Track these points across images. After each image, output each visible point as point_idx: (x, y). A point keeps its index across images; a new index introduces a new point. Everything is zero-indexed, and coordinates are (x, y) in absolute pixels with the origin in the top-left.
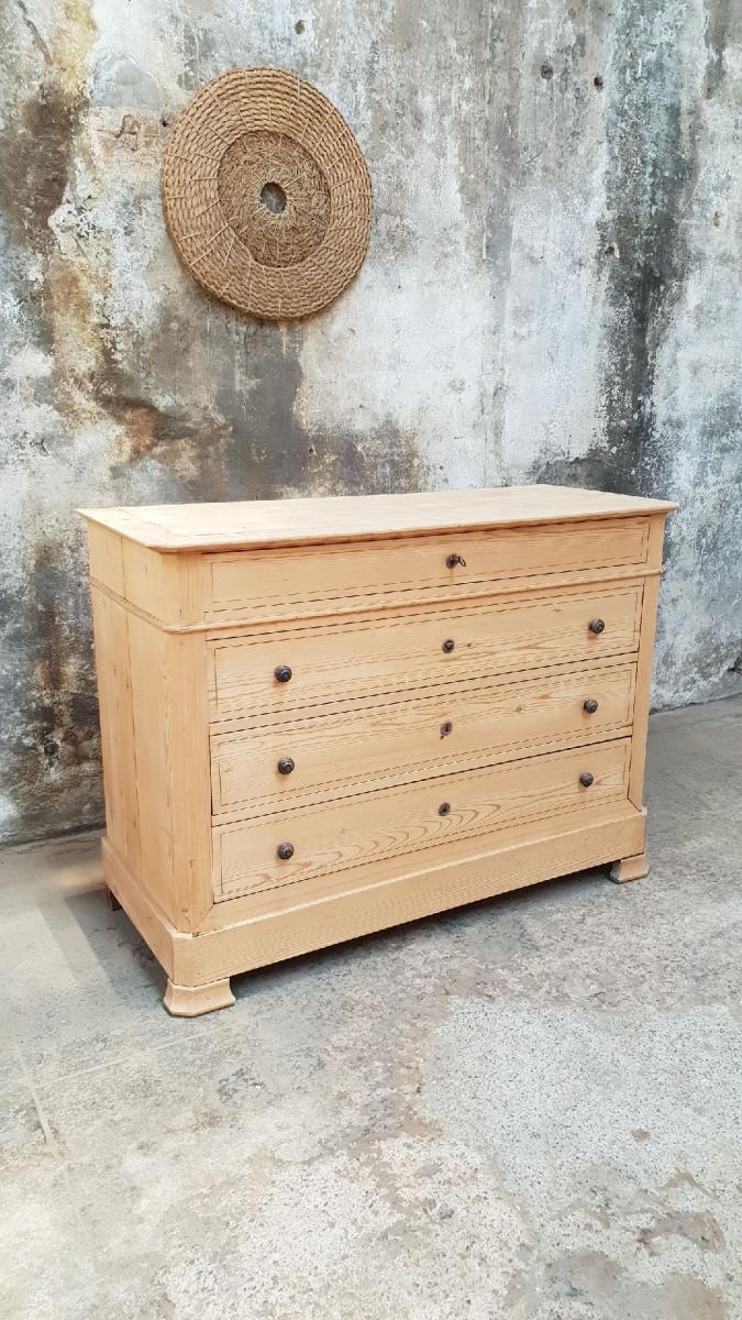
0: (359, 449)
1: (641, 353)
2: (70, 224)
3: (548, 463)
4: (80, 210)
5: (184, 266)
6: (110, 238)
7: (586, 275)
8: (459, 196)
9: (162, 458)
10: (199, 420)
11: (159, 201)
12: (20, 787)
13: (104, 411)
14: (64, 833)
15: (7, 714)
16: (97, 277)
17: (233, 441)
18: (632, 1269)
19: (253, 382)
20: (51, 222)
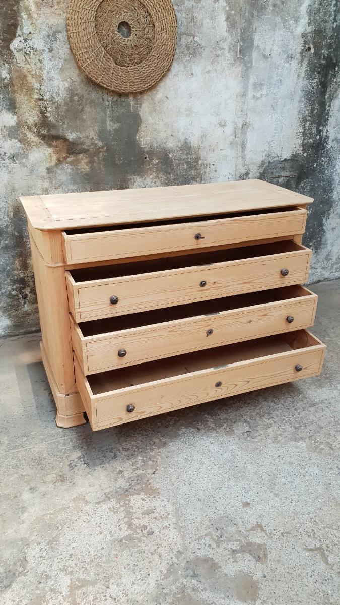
0: (171, 156)
1: (323, 104)
2: (21, 48)
3: (270, 162)
4: (25, 40)
5: (79, 68)
6: (41, 54)
7: (294, 63)
8: (225, 23)
9: (71, 163)
10: (89, 144)
11: (65, 33)
12: (11, 313)
13: (42, 142)
14: (32, 332)
15: (4, 281)
16: (36, 74)
17: (106, 154)
18: (223, 567)
19: (116, 125)
20: (11, 47)
